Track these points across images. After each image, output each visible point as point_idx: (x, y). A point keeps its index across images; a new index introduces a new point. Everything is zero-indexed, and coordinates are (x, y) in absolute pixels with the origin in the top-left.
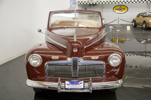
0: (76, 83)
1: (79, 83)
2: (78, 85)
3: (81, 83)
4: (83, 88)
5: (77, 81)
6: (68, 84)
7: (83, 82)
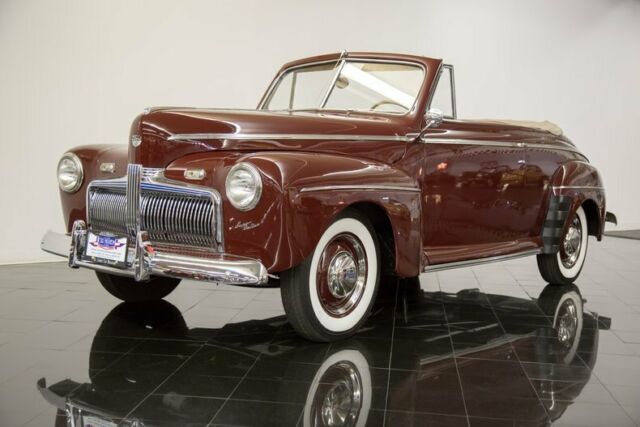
0: (110, 241)
1: (116, 244)
2: (114, 250)
3: (121, 245)
6: (92, 244)
7: (124, 241)
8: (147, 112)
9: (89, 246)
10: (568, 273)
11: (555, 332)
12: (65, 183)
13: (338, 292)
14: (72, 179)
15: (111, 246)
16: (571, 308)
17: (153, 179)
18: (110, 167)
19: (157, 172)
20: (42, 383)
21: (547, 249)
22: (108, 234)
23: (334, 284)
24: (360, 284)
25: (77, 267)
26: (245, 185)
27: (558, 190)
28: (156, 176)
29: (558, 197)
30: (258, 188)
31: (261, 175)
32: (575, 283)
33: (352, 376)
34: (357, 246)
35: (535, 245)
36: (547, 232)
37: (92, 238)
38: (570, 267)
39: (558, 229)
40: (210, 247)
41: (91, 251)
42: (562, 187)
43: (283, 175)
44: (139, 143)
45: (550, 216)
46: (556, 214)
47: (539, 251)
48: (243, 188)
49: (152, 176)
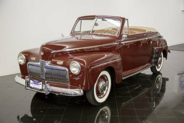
0: (37, 83)
1: (39, 84)
2: (38, 86)
3: (40, 84)
4: (41, 89)
5: (38, 81)
6: (32, 83)
7: (41, 83)
8: (45, 44)
9: (31, 84)
10: (158, 70)
11: (155, 87)
12: (20, 62)
13: (101, 92)
14: (22, 61)
15: (37, 84)
16: (159, 79)
17: (48, 64)
18: (34, 59)
19: (49, 62)
20: (18, 117)
21: (153, 65)
22: (36, 81)
23: (100, 89)
24: (107, 88)
25: (27, 89)
26: (75, 67)
27: (156, 49)
28: (49, 63)
29: (156, 51)
30: (79, 68)
31: (80, 64)
32: (160, 72)
33: (106, 113)
34: (106, 78)
35: (150, 64)
36: (153, 60)
37: (31, 81)
38: (159, 68)
39: (156, 60)
40: (66, 83)
41: (31, 85)
42: (157, 48)
43: (86, 63)
44: (43, 54)
45: (154, 56)
46: (156, 56)
47: (151, 66)
48: (75, 68)
49: (48, 63)
